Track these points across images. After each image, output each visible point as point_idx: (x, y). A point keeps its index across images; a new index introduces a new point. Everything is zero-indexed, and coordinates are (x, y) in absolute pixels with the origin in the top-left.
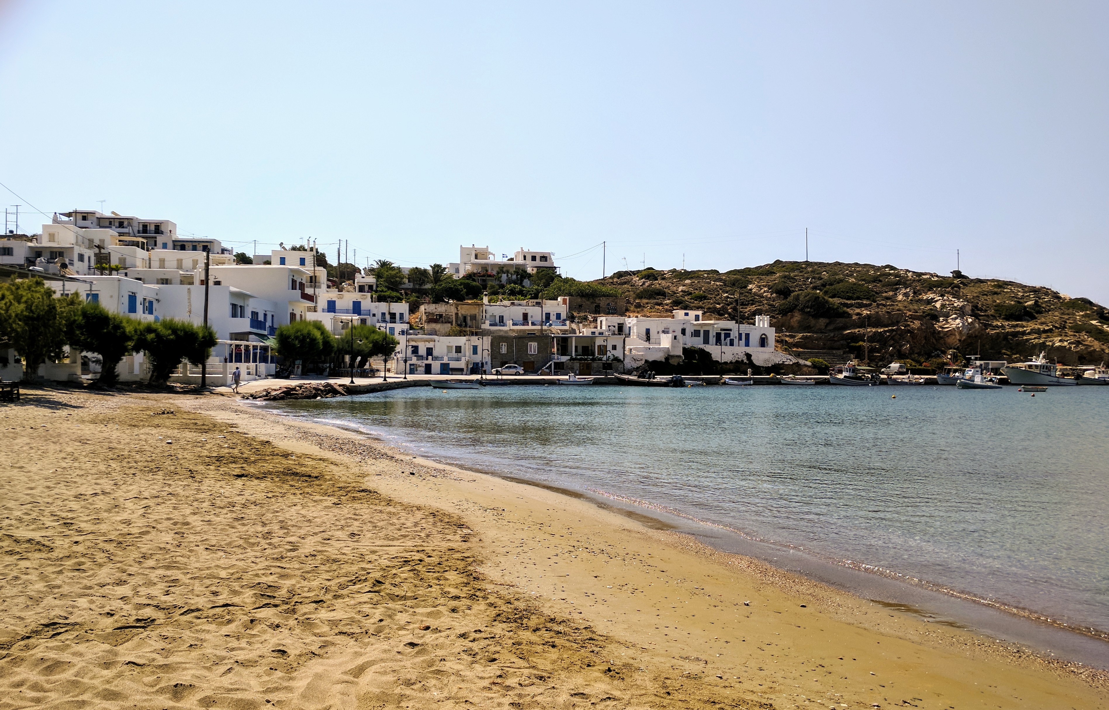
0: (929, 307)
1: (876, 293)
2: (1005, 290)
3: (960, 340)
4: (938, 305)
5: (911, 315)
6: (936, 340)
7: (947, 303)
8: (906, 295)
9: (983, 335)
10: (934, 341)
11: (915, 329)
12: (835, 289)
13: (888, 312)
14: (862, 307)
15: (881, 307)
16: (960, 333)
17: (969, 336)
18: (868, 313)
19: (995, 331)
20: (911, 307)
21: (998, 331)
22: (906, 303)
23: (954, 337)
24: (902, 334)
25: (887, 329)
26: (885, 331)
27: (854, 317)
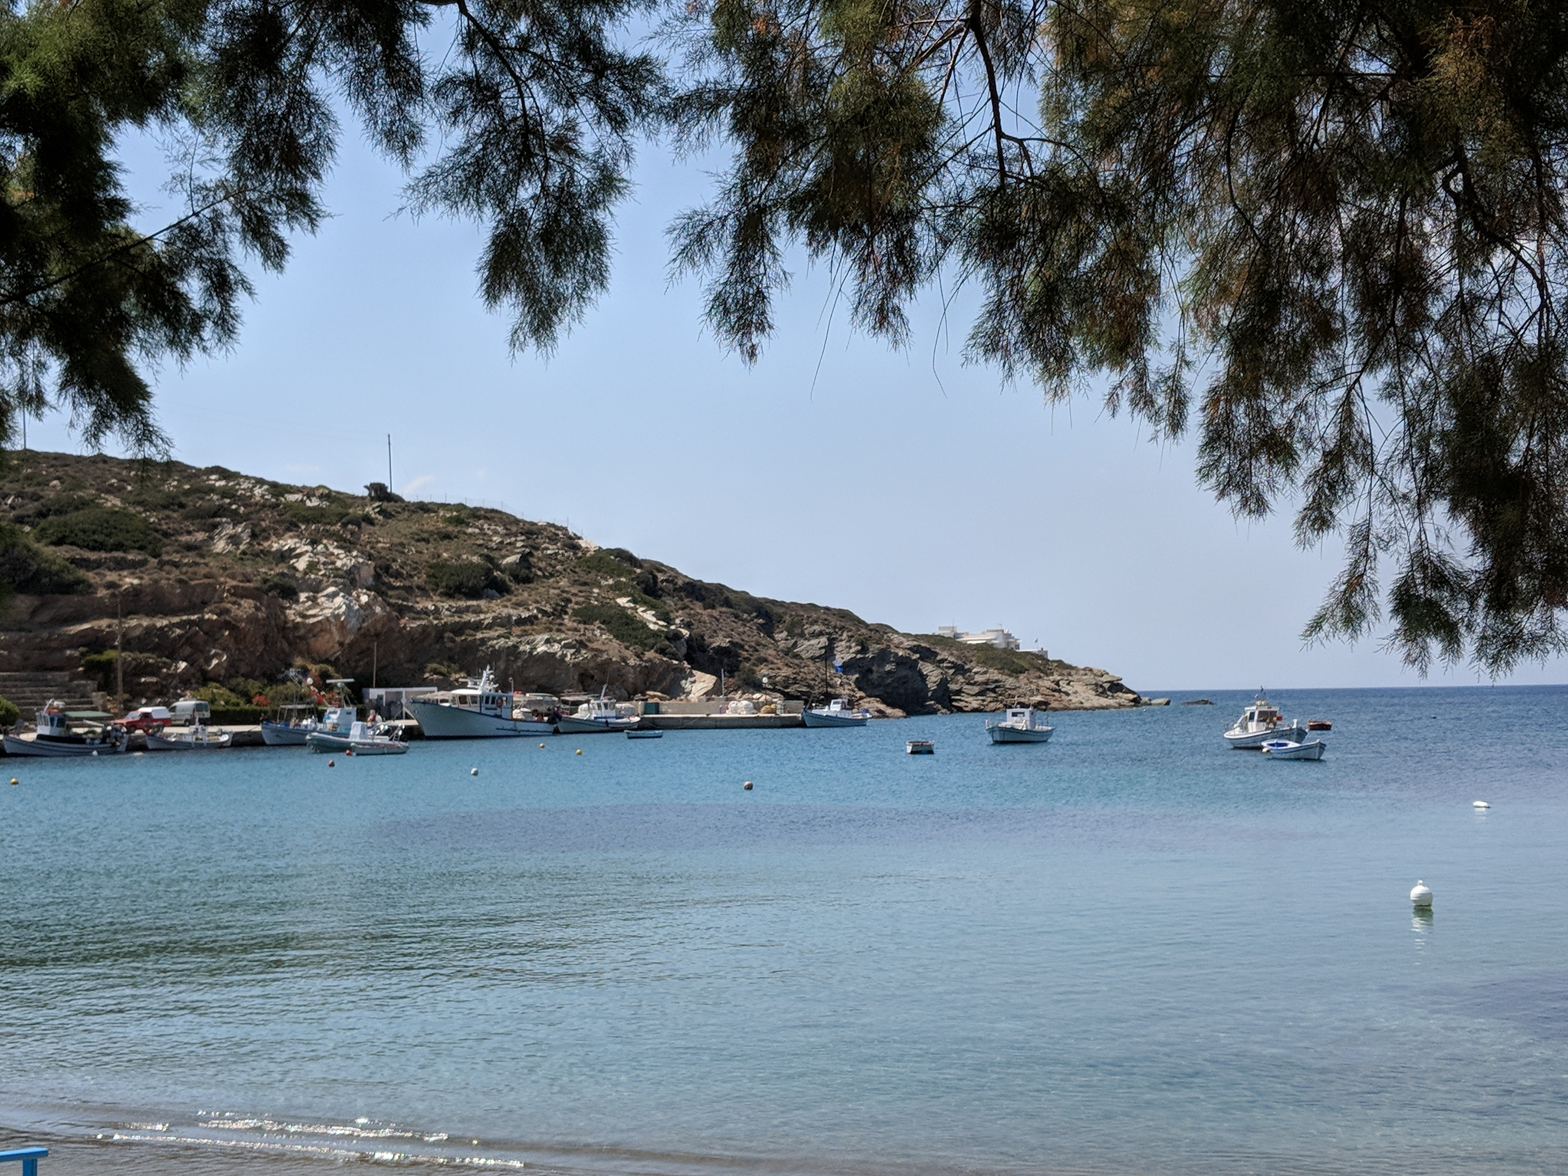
0: (281, 568)
1: (166, 535)
2: (470, 530)
3: (341, 644)
4: (301, 564)
5: (234, 587)
6: (290, 644)
7: (323, 559)
8: (234, 539)
9: (391, 630)
10: (285, 646)
11: (241, 620)
12: (65, 524)
13: (180, 581)
14: (123, 569)
15: (167, 568)
16: (342, 627)
17: (364, 634)
18: (136, 582)
19: (418, 623)
20: (238, 568)
21: (423, 622)
22: (228, 560)
23: (328, 636)
24: (211, 632)
25: (176, 620)
26: (172, 626)
27: (102, 593)
